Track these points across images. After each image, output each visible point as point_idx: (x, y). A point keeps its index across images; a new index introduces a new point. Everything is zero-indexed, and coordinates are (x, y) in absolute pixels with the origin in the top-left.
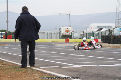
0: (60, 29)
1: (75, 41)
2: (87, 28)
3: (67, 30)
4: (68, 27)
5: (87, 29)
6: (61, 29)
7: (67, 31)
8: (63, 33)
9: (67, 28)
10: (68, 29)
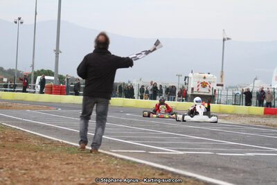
0: (186, 77)
1: (220, 110)
2: (256, 79)
3: (203, 80)
4: (206, 75)
5: (256, 81)
6: (188, 77)
7: (204, 85)
8: (193, 89)
9: (203, 75)
10: (205, 78)
